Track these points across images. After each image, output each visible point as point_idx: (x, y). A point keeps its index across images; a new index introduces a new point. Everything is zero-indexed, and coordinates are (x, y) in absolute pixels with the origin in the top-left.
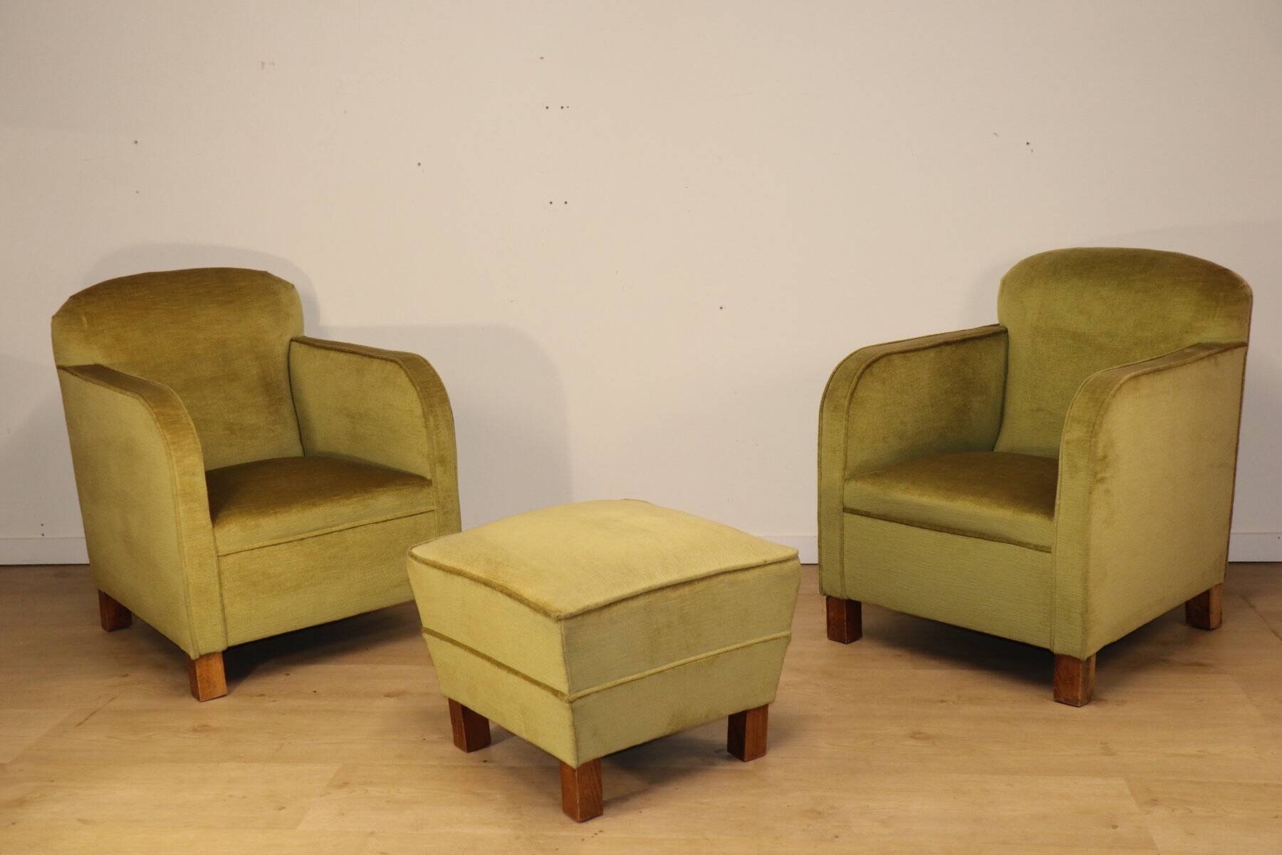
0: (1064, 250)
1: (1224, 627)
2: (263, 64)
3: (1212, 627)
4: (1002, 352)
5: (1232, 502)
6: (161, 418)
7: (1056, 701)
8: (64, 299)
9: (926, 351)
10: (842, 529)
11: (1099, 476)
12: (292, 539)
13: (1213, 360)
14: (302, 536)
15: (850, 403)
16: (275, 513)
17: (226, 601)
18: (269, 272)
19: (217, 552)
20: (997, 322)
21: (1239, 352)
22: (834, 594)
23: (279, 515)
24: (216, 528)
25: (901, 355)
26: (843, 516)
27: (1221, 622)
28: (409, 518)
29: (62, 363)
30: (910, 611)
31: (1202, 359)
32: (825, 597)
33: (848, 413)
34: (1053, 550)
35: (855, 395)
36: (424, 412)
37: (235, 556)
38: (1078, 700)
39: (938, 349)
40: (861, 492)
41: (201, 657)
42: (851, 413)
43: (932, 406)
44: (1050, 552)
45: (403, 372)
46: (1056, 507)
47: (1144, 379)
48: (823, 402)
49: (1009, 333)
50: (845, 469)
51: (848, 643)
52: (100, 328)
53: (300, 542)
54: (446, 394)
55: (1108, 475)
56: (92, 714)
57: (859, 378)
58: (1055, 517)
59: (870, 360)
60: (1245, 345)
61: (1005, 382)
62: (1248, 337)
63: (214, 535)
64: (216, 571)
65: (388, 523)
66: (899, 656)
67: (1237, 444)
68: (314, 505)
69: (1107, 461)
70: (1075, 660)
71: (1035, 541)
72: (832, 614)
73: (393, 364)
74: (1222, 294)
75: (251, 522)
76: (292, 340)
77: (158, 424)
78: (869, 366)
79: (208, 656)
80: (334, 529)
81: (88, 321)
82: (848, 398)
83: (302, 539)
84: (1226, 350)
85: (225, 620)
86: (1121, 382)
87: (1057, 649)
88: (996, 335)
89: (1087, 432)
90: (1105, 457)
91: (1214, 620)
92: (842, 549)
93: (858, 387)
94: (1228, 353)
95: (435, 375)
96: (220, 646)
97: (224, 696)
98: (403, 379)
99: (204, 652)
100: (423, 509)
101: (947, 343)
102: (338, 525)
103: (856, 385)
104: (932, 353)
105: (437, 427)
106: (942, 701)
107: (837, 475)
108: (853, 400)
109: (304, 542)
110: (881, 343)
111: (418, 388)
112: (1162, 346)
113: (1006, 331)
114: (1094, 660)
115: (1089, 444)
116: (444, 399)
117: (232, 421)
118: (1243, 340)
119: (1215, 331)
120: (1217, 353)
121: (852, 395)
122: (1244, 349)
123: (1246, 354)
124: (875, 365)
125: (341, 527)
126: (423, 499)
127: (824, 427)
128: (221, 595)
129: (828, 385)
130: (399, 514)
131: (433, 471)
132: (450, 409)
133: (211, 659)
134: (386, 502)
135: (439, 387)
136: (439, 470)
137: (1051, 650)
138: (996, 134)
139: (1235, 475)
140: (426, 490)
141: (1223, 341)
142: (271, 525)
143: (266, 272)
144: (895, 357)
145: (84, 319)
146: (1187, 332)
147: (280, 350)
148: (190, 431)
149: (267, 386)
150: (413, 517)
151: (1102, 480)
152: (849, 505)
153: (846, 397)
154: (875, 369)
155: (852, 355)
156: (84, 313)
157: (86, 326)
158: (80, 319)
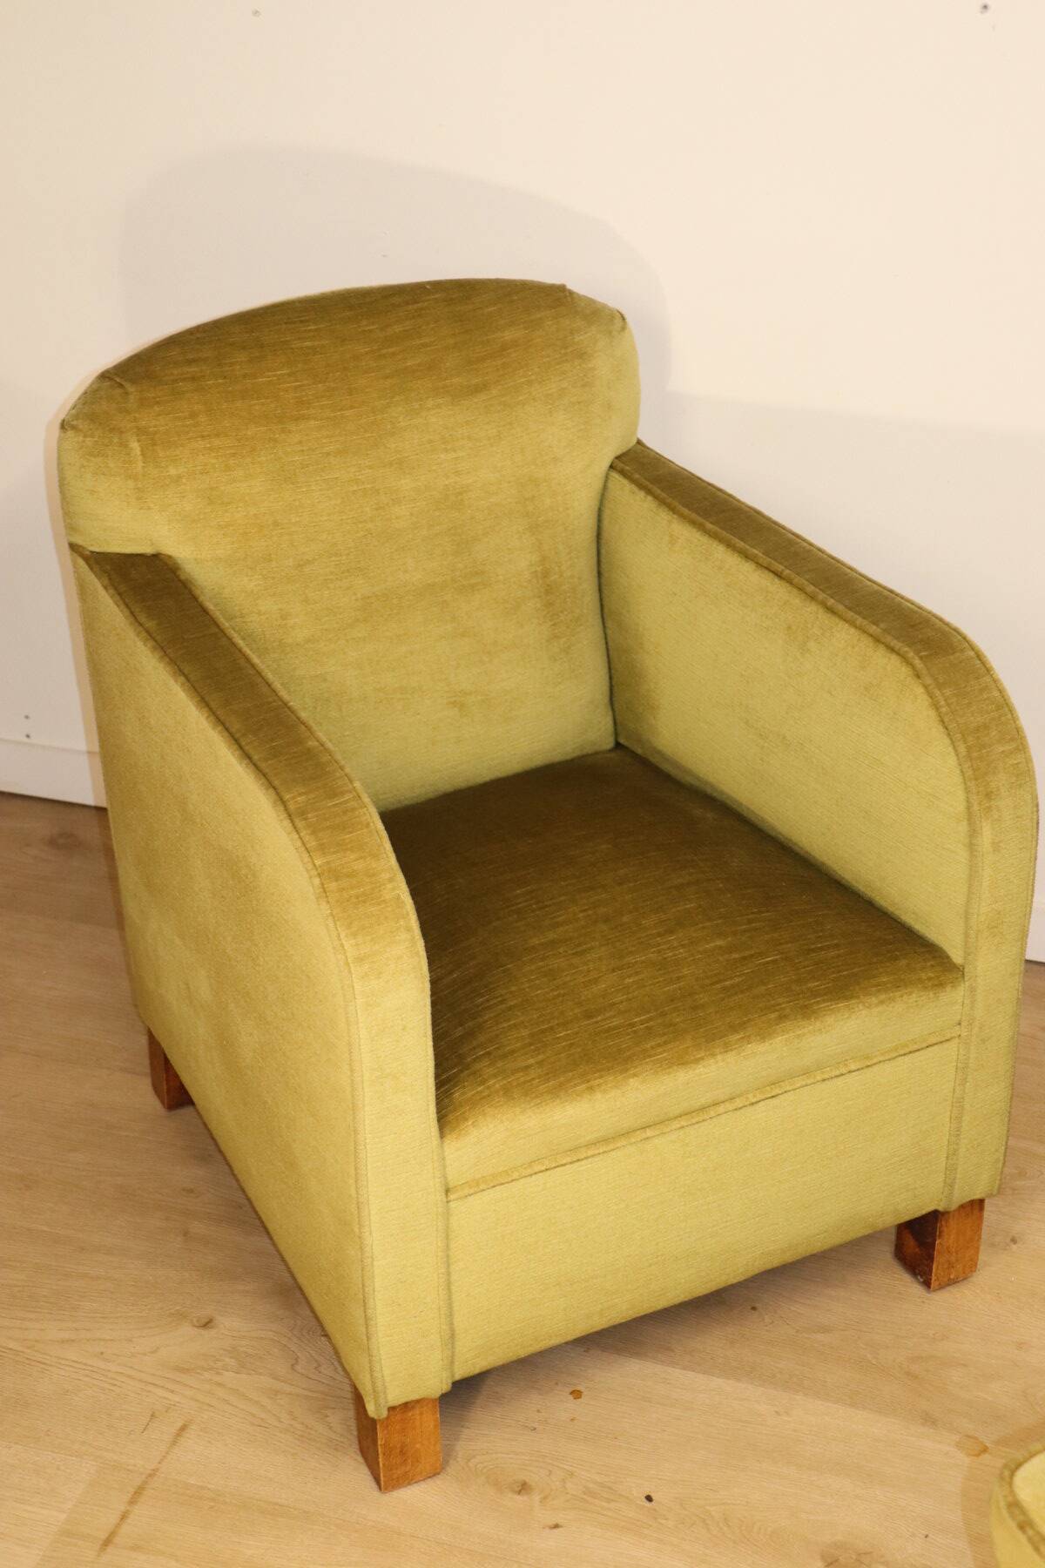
6: (333, 886)
12: (623, 1142)
14: (646, 1132)
16: (591, 1089)
18: (569, 286)
19: (446, 1193)
23: (598, 1095)
24: (447, 1141)
28: (898, 1061)
29: (78, 540)
36: (969, 808)
37: (489, 1196)
41: (392, 1411)
45: (920, 690)
52: (173, 471)
53: (640, 1145)
56: (135, 1498)
63: (442, 1153)
64: (441, 1235)
65: (847, 1079)
68: (682, 1061)
73: (896, 659)
76: (610, 468)
77: (324, 906)
81: (143, 454)
83: (646, 1140)
95: (1003, 706)
96: (435, 1385)
97: (434, 1476)
98: (919, 710)
99: (400, 1402)
100: (934, 1038)
109: (650, 1143)
111: (962, 749)
126: (938, 1013)
128: (448, 1285)
130: (876, 1054)
131: (969, 947)
133: (415, 1413)
134: (849, 1031)
135: (1012, 740)
136: (985, 946)
140: (948, 997)
143: (562, 288)
145: (135, 446)
149: (549, 592)
150: (908, 1058)
156: (141, 432)
157: (140, 464)
158: (124, 445)
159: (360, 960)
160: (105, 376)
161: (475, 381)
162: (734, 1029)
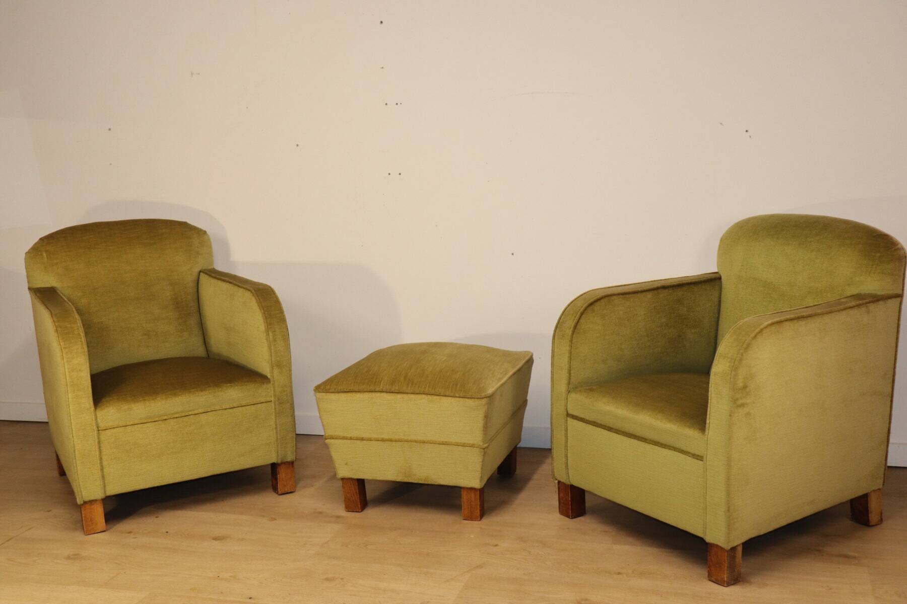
0: (766, 216)
1: (885, 524)
2: (192, 74)
3: (871, 524)
4: (717, 295)
5: (890, 423)
6: (59, 329)
7: (710, 580)
8: (36, 240)
9: (644, 294)
10: (566, 430)
11: (740, 402)
12: (157, 419)
13: (863, 309)
14: (166, 417)
15: (573, 332)
16: (144, 400)
17: (105, 463)
18: (188, 222)
19: (98, 428)
20: (716, 270)
21: (893, 303)
22: (562, 480)
23: (147, 402)
24: (97, 410)
25: (621, 296)
26: (567, 420)
27: (881, 521)
28: (252, 406)
29: (32, 286)
30: (611, 498)
31: (851, 308)
32: (557, 481)
33: (571, 341)
34: (705, 459)
35: (578, 326)
36: (266, 328)
37: (112, 431)
38: (725, 581)
39: (656, 292)
40: (579, 403)
41: (85, 503)
42: (574, 341)
43: (648, 336)
44: (702, 461)
45: (255, 299)
46: (707, 425)
47: (787, 324)
48: (555, 331)
49: (722, 280)
50: (569, 383)
51: (572, 518)
52: (55, 261)
53: (164, 421)
54: (284, 316)
55: (749, 401)
56: (8, 541)
57: (582, 314)
58: (706, 433)
59: (592, 300)
60: (900, 296)
61: (718, 318)
62: (903, 290)
63: (96, 415)
64: (97, 441)
65: (234, 410)
66: (606, 532)
67: (894, 376)
68: (175, 395)
69: (748, 390)
70: (722, 548)
71: (692, 451)
72: (561, 495)
73: (249, 292)
74: (878, 255)
75: (125, 406)
76: (200, 272)
77: (56, 334)
78: (592, 304)
79: (92, 502)
80: (190, 413)
81: (47, 257)
82: (572, 329)
83: (165, 420)
84: (878, 300)
85: (103, 477)
86: (762, 327)
87: (709, 539)
88: (713, 281)
89: (729, 367)
90: (745, 387)
91: (874, 518)
92: (566, 446)
93: (581, 320)
94: (881, 303)
95: (277, 301)
96: (99, 495)
97: (105, 531)
98: (254, 304)
99: (87, 499)
100: (263, 400)
101: (664, 287)
102: (194, 411)
103: (579, 319)
104: (649, 295)
105: (275, 340)
106: (619, 573)
107: (562, 388)
108: (576, 331)
109: (166, 421)
110: (608, 286)
111: (264, 311)
112: (829, 295)
113: (720, 278)
114: (740, 549)
115: (729, 376)
116: (282, 320)
117: (148, 329)
118: (899, 292)
119: (872, 284)
120: (869, 302)
121: (575, 327)
122: (899, 299)
123: (901, 303)
124: (598, 304)
125: (196, 412)
126: (264, 392)
127: (556, 350)
128: (101, 459)
129: (560, 318)
130: (244, 403)
131: (272, 372)
132: (287, 327)
133: (93, 505)
134: (233, 394)
135: (279, 310)
136: (276, 372)
137: (704, 539)
138: (721, 124)
139: (892, 401)
140: (265, 386)
141: (879, 293)
142: (140, 409)
143: (186, 222)
144: (615, 297)
145: (45, 255)
146: (849, 285)
147: (190, 279)
148: (79, 339)
149: (178, 304)
150: (256, 405)
151: (743, 405)
152: (570, 412)
153: (570, 328)
154: (597, 307)
155: (582, 295)
156: (46, 251)
157: (46, 260)
158: (42, 255)
159: (65, 348)
160: (41, 239)
161: (152, 242)
162: (193, 388)
